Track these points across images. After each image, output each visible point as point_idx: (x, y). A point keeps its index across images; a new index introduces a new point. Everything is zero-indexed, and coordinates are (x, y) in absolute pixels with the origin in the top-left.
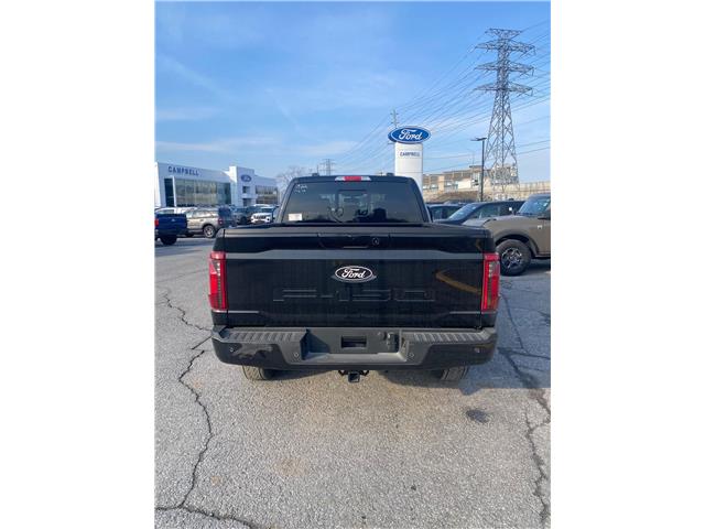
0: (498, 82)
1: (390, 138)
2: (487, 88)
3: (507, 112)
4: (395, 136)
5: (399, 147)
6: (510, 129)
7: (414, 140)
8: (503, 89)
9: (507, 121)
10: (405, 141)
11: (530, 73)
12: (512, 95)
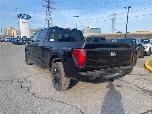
0: (47, 5)
1: (18, 16)
2: (44, 6)
3: (50, 14)
4: (20, 16)
5: (21, 20)
6: (51, 19)
7: (26, 18)
8: (49, 7)
9: (50, 17)
10: (23, 18)
11: (55, 4)
12: (51, 10)
